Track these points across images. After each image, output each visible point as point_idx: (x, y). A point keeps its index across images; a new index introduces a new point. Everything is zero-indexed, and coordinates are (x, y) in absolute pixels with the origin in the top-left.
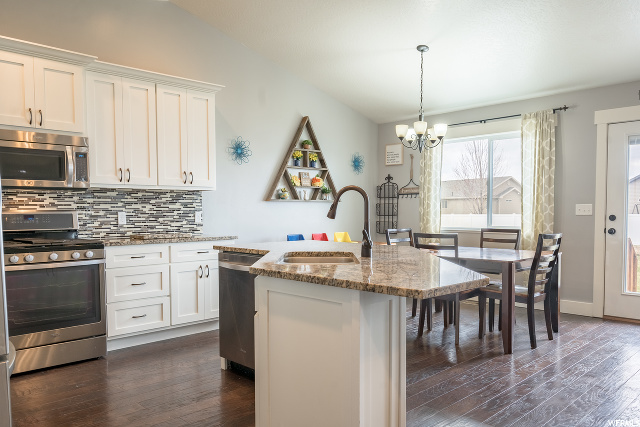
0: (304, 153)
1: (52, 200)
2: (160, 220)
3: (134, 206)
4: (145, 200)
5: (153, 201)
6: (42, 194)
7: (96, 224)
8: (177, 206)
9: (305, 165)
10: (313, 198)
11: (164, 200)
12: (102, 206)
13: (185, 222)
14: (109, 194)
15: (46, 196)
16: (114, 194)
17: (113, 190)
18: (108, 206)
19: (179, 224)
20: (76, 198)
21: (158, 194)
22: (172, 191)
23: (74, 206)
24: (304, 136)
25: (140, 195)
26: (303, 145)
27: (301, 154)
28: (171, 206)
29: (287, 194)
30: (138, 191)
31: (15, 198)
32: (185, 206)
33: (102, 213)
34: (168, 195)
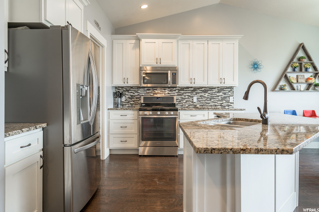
0: (301, 64)
1: (168, 92)
2: (212, 100)
3: (200, 94)
4: (205, 91)
5: (209, 92)
6: (165, 90)
7: (184, 101)
8: (221, 94)
9: (301, 70)
10: (308, 89)
11: (214, 91)
12: (187, 94)
13: (224, 101)
14: (190, 89)
15: (166, 90)
16: (192, 89)
17: (191, 87)
18: (190, 94)
19: (221, 102)
20: (177, 91)
21: (212, 88)
22: (218, 87)
23: (176, 94)
24: (301, 54)
25: (203, 89)
26: (299, 59)
27: (298, 64)
28: (218, 94)
29: (287, 88)
30: (202, 87)
31: (156, 91)
32: (225, 94)
33: (187, 97)
34: (216, 89)
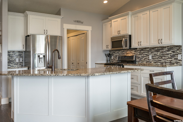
2: (163, 58)
3: (154, 53)
4: (158, 51)
5: (161, 51)
6: (132, 51)
7: (144, 59)
8: (170, 52)
11: (165, 50)
12: (145, 53)
13: (173, 59)
14: (147, 49)
15: (133, 51)
16: (148, 49)
18: (147, 53)
19: (171, 60)
20: (139, 51)
21: (163, 48)
22: (168, 46)
23: (139, 53)
25: (156, 49)
28: (168, 53)
30: (156, 47)
31: (128, 52)
32: (174, 52)
33: (145, 55)
34: (167, 48)
